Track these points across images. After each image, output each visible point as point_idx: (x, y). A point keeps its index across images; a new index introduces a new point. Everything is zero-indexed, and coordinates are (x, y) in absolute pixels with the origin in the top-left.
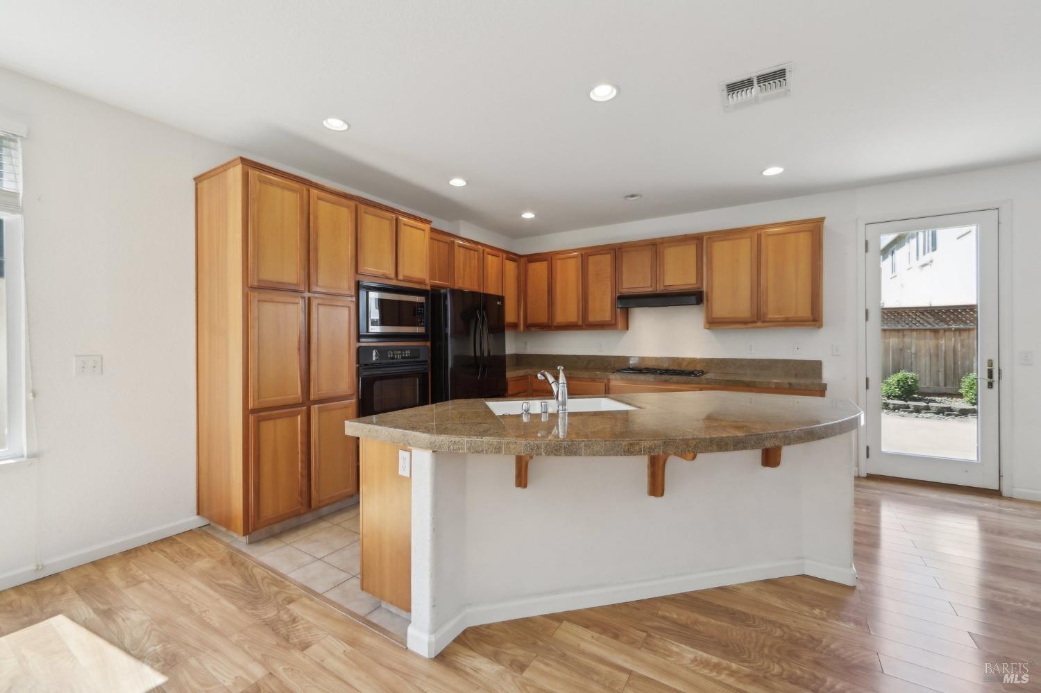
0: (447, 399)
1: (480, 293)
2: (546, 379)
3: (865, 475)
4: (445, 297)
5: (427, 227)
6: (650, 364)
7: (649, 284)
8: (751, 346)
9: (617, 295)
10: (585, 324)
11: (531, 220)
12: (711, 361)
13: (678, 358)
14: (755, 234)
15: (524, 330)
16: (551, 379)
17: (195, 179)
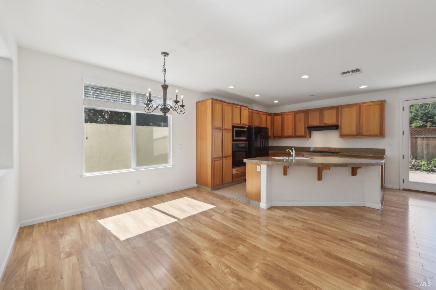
0: (253, 157)
1: (260, 127)
2: (289, 151)
3: (402, 189)
4: (253, 129)
5: (247, 109)
6: (319, 150)
7: (319, 123)
8: (357, 144)
9: (307, 126)
10: (295, 136)
11: (277, 103)
12: (342, 148)
13: (329, 148)
14: (359, 106)
15: (273, 138)
16: (290, 151)
17: (196, 102)
